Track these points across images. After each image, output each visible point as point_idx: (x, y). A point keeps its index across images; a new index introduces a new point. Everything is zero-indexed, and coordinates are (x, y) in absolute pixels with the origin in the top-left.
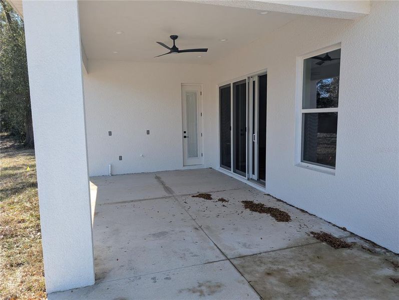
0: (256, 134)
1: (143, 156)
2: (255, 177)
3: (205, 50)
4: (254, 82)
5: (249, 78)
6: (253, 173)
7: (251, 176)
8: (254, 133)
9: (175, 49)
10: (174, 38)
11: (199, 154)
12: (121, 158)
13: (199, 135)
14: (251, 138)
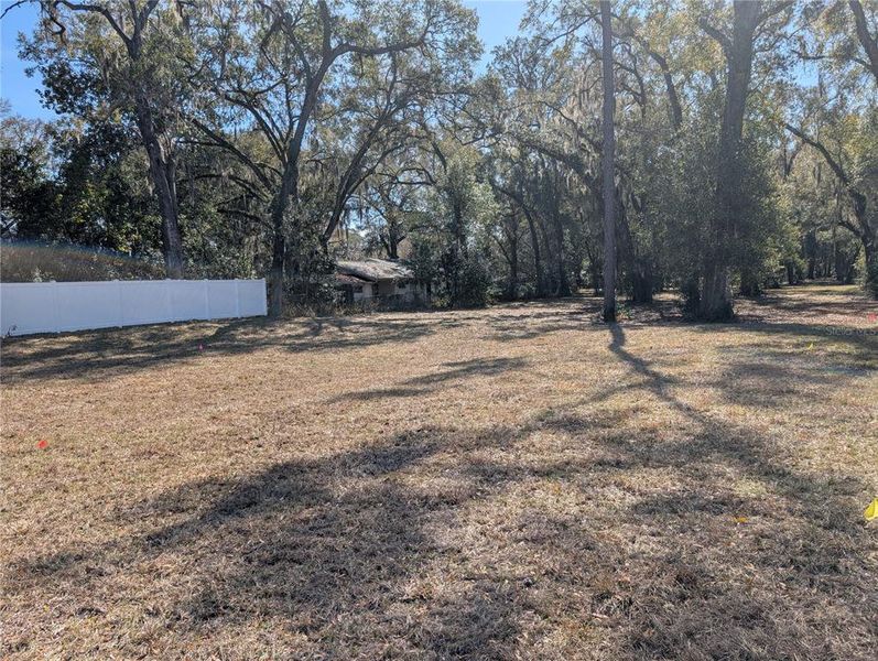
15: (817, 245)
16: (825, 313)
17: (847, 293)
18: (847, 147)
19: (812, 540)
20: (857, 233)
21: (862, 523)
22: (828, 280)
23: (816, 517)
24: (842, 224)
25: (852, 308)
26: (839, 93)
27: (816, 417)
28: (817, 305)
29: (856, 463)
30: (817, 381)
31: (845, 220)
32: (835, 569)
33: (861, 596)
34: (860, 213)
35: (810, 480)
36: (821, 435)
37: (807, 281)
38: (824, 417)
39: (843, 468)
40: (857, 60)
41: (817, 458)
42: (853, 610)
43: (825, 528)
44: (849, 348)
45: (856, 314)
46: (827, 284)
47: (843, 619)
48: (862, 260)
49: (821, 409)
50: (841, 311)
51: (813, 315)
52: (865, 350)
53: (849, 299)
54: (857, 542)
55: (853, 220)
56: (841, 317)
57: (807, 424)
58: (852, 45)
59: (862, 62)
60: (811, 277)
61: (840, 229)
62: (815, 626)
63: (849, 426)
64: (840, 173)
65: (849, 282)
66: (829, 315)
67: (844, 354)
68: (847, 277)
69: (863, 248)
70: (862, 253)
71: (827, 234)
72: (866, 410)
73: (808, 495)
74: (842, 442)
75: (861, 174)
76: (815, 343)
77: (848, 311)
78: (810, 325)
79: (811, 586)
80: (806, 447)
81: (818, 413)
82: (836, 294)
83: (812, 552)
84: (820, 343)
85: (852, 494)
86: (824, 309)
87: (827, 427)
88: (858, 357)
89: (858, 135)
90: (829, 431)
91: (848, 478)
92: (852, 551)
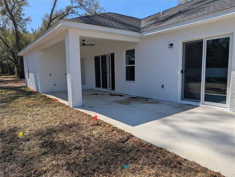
0: (110, 74)
1: (64, 84)
2: (111, 89)
3: (94, 45)
4: (109, 56)
5: (107, 54)
6: (110, 88)
7: (109, 89)
8: (110, 73)
9: (84, 44)
10: (84, 40)
11: (86, 83)
12: (55, 85)
13: (86, 76)
14: (109, 75)
15: (3, 64)
16: (7, 83)
17: (13, 78)
18: (7, 38)
19: (5, 148)
20: (13, 62)
21: (18, 138)
22: (8, 74)
23: (6, 141)
24: (9, 59)
25: (14, 81)
26: (3, 23)
27: (5, 112)
28: (5, 81)
29: (16, 122)
30: (5, 102)
31: (10, 58)
32: (11, 154)
33: (18, 159)
34: (14, 56)
35: (4, 131)
36: (7, 117)
37: (2, 74)
38: (7, 112)
39: (13, 125)
40: (7, 15)
41: (6, 124)
42: (17, 163)
43: (8, 143)
44: (14, 92)
45: (16, 83)
46: (7, 75)
47: (14, 167)
48: (16, 69)
49: (6, 110)
50: (12, 82)
51: (4, 84)
52: (18, 92)
53: (14, 79)
54: (17, 144)
55: (12, 58)
56: (12, 84)
57: (3, 115)
58: (5, 11)
59: (8, 16)
60: (3, 73)
61: (9, 60)
62: (6, 173)
63: (14, 113)
64: (7, 45)
65: (13, 75)
66: (9, 84)
67: (12, 94)
68: (13, 73)
69: (16, 66)
70: (16, 67)
71: (6, 62)
72: (19, 108)
73: (3, 135)
74: (13, 118)
75: (12, 46)
76: (4, 92)
77: (14, 82)
78: (3, 87)
79: (5, 162)
80: (2, 121)
81: (6, 111)
82: (10, 78)
83: (5, 152)
84: (6, 91)
85: (15, 131)
86: (7, 82)
87: (8, 114)
88: (17, 94)
89: (10, 36)
90: (9, 115)
91: (14, 127)
92: (16, 147)
